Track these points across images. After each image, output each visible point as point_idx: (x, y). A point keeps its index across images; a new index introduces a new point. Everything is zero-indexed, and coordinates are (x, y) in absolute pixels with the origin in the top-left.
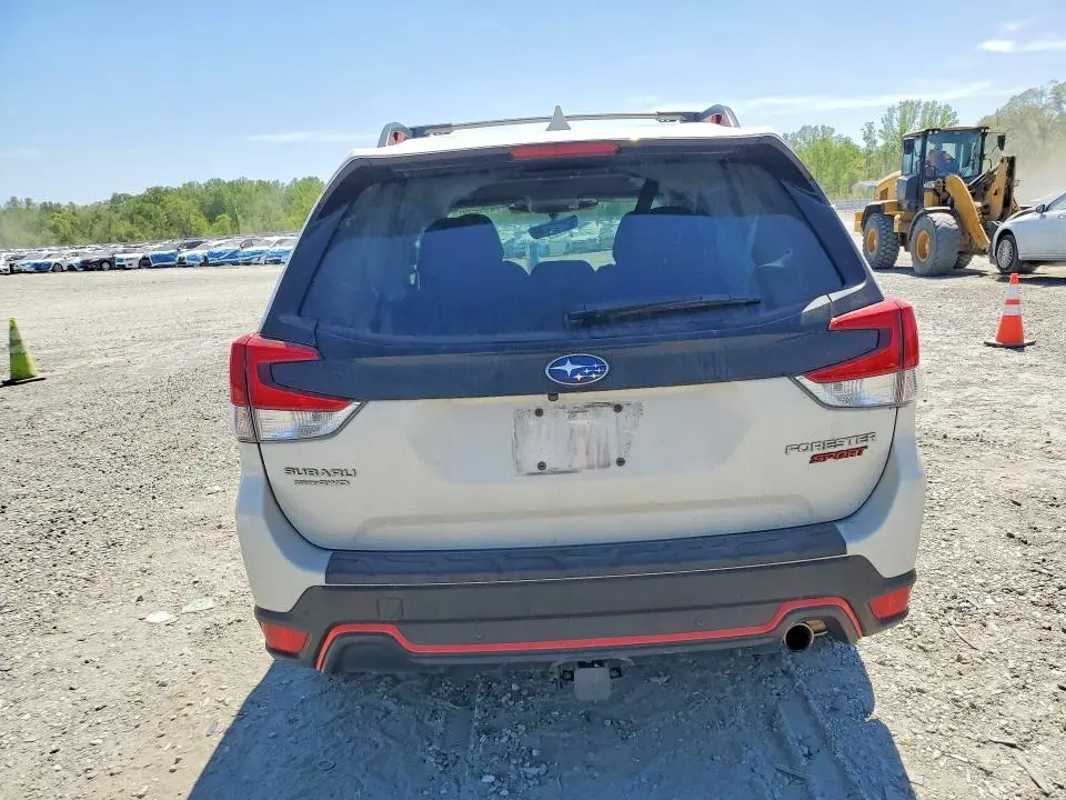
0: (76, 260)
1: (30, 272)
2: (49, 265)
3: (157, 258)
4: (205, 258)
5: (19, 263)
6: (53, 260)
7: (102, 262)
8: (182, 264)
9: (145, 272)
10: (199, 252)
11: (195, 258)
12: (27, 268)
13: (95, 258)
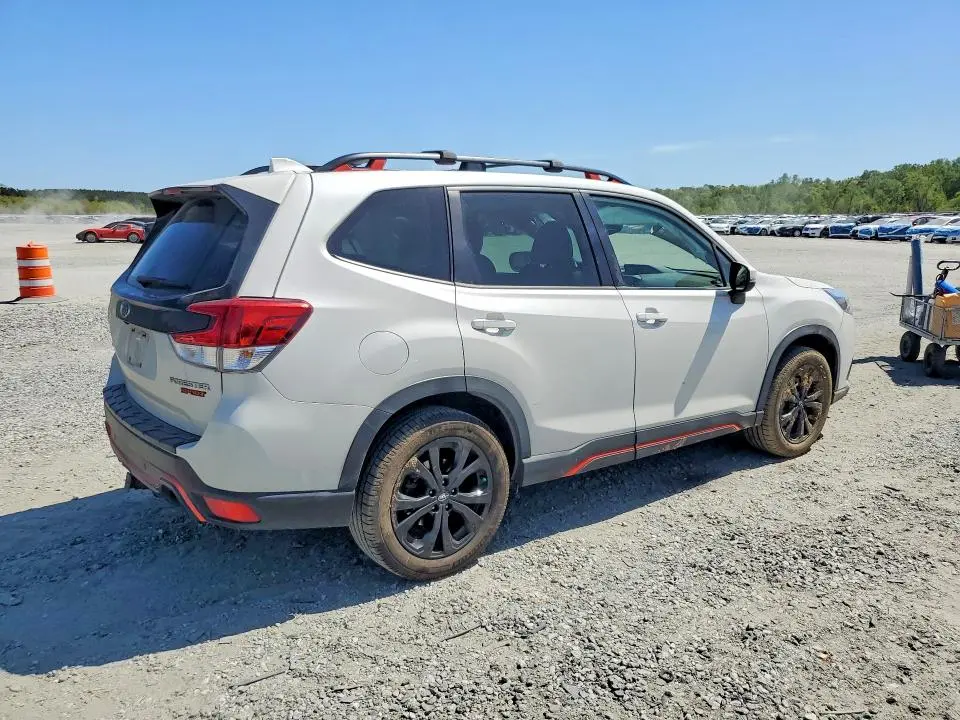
0: (777, 227)
1: (742, 234)
2: (758, 229)
3: (836, 229)
4: (876, 233)
5: (739, 226)
6: (762, 226)
7: (795, 229)
8: (855, 236)
9: (824, 241)
10: (873, 226)
11: (868, 232)
12: (743, 231)
13: (789, 226)
